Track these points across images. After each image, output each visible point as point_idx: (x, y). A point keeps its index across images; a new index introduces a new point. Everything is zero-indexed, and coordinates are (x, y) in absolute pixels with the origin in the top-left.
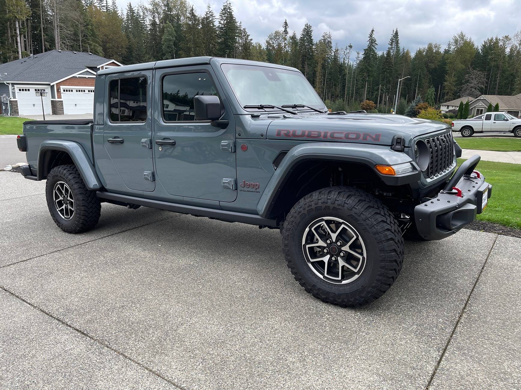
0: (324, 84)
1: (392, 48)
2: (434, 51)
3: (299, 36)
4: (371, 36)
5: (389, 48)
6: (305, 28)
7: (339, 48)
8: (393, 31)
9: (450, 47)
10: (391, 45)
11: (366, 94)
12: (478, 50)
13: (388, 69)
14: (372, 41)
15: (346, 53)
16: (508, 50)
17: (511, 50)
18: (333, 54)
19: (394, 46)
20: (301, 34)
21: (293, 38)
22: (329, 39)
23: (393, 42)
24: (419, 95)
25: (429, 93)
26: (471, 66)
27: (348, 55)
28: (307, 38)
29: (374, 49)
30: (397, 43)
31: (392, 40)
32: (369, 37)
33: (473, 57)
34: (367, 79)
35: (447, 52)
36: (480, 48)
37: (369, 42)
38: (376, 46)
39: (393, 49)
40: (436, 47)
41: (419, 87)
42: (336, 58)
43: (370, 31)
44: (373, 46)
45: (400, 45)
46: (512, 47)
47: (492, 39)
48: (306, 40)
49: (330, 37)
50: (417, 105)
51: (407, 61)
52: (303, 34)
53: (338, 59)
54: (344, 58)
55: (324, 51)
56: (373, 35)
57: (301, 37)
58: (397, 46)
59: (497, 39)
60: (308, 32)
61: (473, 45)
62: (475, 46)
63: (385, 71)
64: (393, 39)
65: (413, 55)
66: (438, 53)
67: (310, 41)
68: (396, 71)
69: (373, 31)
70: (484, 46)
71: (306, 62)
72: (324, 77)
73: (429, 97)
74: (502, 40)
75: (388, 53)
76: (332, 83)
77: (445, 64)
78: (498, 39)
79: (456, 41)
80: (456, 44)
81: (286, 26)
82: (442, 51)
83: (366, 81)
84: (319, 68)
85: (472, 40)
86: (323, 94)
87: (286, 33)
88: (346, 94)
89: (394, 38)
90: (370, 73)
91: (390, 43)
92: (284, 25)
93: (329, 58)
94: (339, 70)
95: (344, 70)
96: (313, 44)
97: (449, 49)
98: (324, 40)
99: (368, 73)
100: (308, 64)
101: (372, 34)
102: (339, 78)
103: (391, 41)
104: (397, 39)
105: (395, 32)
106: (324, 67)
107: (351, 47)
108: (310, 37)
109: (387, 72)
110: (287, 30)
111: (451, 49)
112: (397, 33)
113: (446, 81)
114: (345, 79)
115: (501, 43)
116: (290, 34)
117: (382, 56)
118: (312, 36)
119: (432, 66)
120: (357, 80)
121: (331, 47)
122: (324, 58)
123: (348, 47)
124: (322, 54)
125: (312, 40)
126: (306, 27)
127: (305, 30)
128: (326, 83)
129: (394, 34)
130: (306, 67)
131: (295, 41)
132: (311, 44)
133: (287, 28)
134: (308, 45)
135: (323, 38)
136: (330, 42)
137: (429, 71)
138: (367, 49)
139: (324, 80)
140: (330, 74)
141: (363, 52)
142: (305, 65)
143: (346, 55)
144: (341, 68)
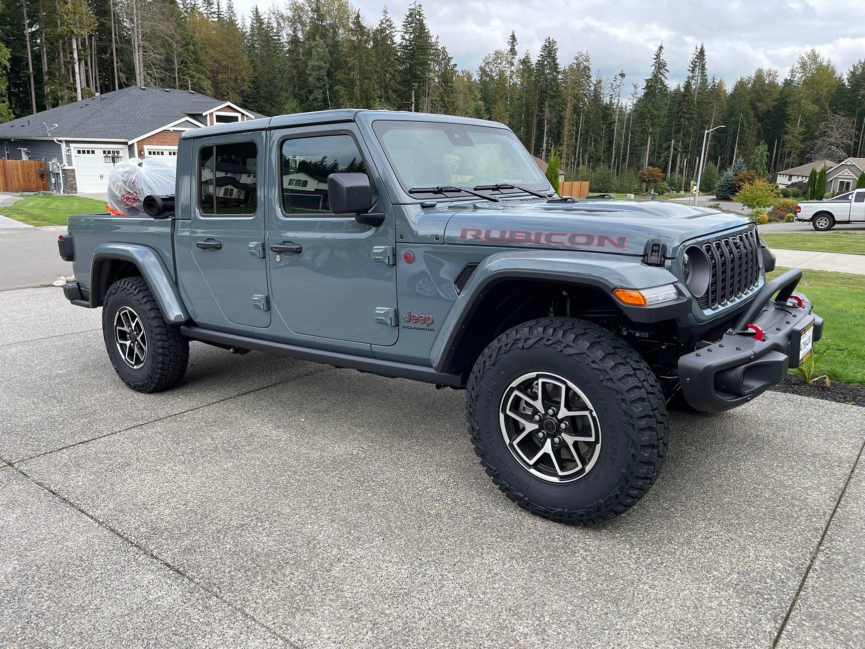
0: (576, 140)
1: (694, 77)
2: (766, 82)
3: (534, 60)
4: (658, 56)
5: (689, 77)
6: (545, 45)
7: (604, 78)
8: (696, 48)
9: (793, 76)
10: (693, 71)
11: (648, 156)
12: (843, 80)
13: (687, 114)
14: (660, 66)
18: (592, 88)
19: (697, 74)
20: (539, 55)
21: (525, 62)
22: (586, 64)
23: (695, 66)
24: (740, 158)
25: (757, 154)
26: (830, 108)
27: (617, 89)
28: (548, 62)
29: (663, 79)
30: (703, 68)
31: (694, 63)
32: (655, 59)
33: (834, 92)
34: (650, 130)
35: (788, 83)
36: (845, 77)
37: (654, 67)
38: (666, 74)
39: (696, 78)
40: (770, 74)
41: (739, 144)
42: (597, 96)
43: (656, 49)
44: (661, 74)
45: (707, 72)
48: (546, 65)
49: (587, 60)
50: (736, 175)
51: (720, 100)
52: (541, 55)
53: (601, 96)
54: (612, 95)
55: (577, 83)
56: (661, 55)
57: (539, 61)
58: (703, 73)
60: (549, 52)
61: (833, 72)
62: (838, 75)
63: (681, 117)
64: (696, 62)
65: (729, 88)
66: (773, 85)
67: (555, 67)
68: (701, 115)
69: (661, 48)
70: (853, 73)
71: (547, 103)
72: (577, 127)
73: (757, 160)
75: (688, 86)
76: (591, 137)
77: (785, 104)
79: (804, 65)
80: (804, 70)
81: (513, 42)
82: (780, 81)
83: (648, 134)
84: (568, 113)
85: (832, 64)
87: (513, 54)
88: (613, 156)
89: (698, 59)
90: (656, 120)
91: (691, 69)
92: (510, 40)
93: (585, 95)
94: (601, 115)
95: (611, 116)
96: (559, 72)
97: (792, 79)
98: (577, 64)
99: (652, 120)
100: (549, 106)
101: (659, 54)
102: (603, 129)
103: (692, 66)
104: (702, 61)
105: (699, 50)
106: (576, 110)
107: (623, 75)
108: (554, 59)
109: (685, 118)
110: (514, 49)
111: (795, 79)
112: (702, 52)
113: (786, 133)
114: (613, 131)
116: (520, 56)
117: (677, 91)
119: (762, 107)
120: (632, 133)
121: (589, 77)
122: (577, 95)
123: (619, 77)
124: (574, 88)
125: (557, 64)
126: (547, 44)
127: (545, 48)
128: (580, 138)
129: (697, 54)
130: (547, 110)
131: (529, 67)
132: (556, 71)
133: (514, 46)
134: (550, 73)
135: (575, 61)
136: (587, 68)
137: (757, 116)
138: (650, 79)
139: (577, 133)
140: (586, 122)
141: (645, 84)
142: (545, 108)
143: (615, 90)
144: (607, 112)
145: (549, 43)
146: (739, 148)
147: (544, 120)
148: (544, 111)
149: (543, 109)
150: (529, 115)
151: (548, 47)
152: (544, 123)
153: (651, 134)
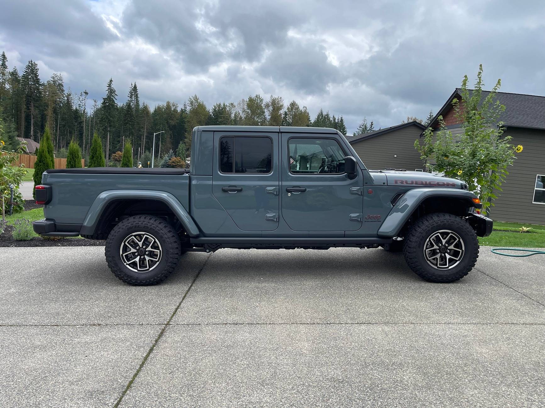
0: (56, 130)
1: (132, 101)
2: (172, 109)
3: (21, 74)
4: (110, 86)
5: (129, 101)
6: (29, 65)
7: (73, 93)
8: (132, 84)
9: (185, 108)
10: (131, 97)
11: (108, 145)
12: (210, 113)
13: (130, 121)
14: (111, 91)
15: (81, 99)
16: (233, 115)
17: (235, 115)
18: (66, 99)
20: (24, 71)
21: (14, 74)
22: (60, 82)
23: (132, 95)
24: (171, 150)
25: (180, 148)
27: (83, 101)
28: (32, 77)
29: (114, 99)
30: (137, 96)
32: (108, 86)
33: (207, 118)
34: (109, 129)
35: (183, 111)
36: (211, 111)
37: (108, 92)
38: (116, 97)
39: (133, 102)
40: (174, 105)
41: (162, 142)
42: (68, 104)
43: (109, 81)
44: (112, 96)
45: (139, 99)
46: (236, 113)
47: (220, 105)
48: (30, 78)
49: (61, 80)
50: (170, 159)
51: (148, 116)
52: (26, 71)
53: (73, 104)
54: (79, 104)
55: (54, 94)
56: (111, 85)
57: (24, 75)
58: (137, 100)
59: (224, 105)
60: (32, 71)
61: (205, 108)
63: (127, 123)
64: (132, 92)
65: (152, 110)
66: (175, 111)
67: (37, 81)
68: (138, 124)
69: (111, 81)
70: (215, 110)
71: (32, 104)
72: (57, 122)
73: (180, 152)
74: (229, 106)
75: (129, 106)
76: (67, 130)
77: (184, 122)
78: (226, 105)
79: (192, 103)
80: (192, 105)
81: (4, 59)
82: (179, 110)
83: (107, 131)
84: (49, 112)
85: (204, 103)
86: (56, 141)
87: (4, 67)
88: (84, 143)
90: (112, 124)
91: (130, 96)
92: (2, 58)
93: (61, 102)
94: (74, 116)
95: (80, 117)
96: (40, 84)
97: (185, 109)
98: (53, 81)
99: (110, 123)
100: (34, 106)
101: (110, 84)
102: (75, 126)
103: (130, 94)
104: (136, 93)
105: (133, 86)
106: (55, 111)
107: (86, 93)
108: (36, 76)
109: (129, 124)
110: (5, 64)
111: (187, 109)
112: (135, 87)
113: (186, 138)
114: (82, 127)
115: (228, 109)
116: (10, 69)
117: (123, 108)
118: (38, 75)
119: (172, 123)
121: (63, 91)
122: (56, 101)
123: (83, 93)
124: (53, 97)
125: (38, 79)
126: (30, 65)
127: (28, 67)
128: (59, 129)
129: (133, 88)
130: (32, 109)
131: (16, 78)
132: (38, 84)
133: (5, 62)
134: (34, 84)
135: (52, 79)
136: (60, 85)
137: (169, 127)
138: (106, 98)
139: (57, 126)
140: (63, 119)
141: (102, 101)
142: (30, 107)
143: (82, 101)
144: (77, 115)
145: (32, 64)
146: (162, 144)
147: (31, 115)
148: (30, 109)
149: (30, 108)
150: (18, 110)
151: (31, 67)
152: (31, 117)
153: (109, 131)
